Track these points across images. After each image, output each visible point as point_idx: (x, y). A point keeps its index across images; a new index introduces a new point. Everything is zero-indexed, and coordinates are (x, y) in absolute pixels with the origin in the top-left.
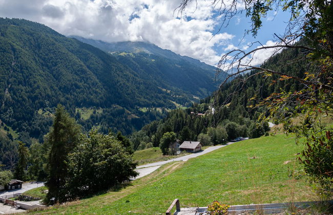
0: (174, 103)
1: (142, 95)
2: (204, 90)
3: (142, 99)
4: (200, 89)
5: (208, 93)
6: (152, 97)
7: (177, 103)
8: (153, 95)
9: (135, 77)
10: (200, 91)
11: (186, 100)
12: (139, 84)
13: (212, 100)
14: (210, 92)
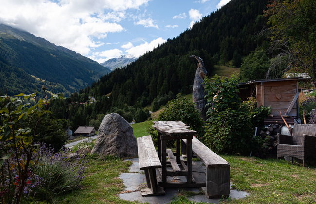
0: (49, 92)
1: (12, 83)
2: (80, 81)
3: (13, 88)
4: (76, 79)
5: (84, 84)
6: (25, 86)
7: (52, 92)
8: (25, 83)
9: (4, 64)
10: (76, 82)
11: (62, 90)
12: (9, 71)
13: (92, 91)
14: (86, 83)
